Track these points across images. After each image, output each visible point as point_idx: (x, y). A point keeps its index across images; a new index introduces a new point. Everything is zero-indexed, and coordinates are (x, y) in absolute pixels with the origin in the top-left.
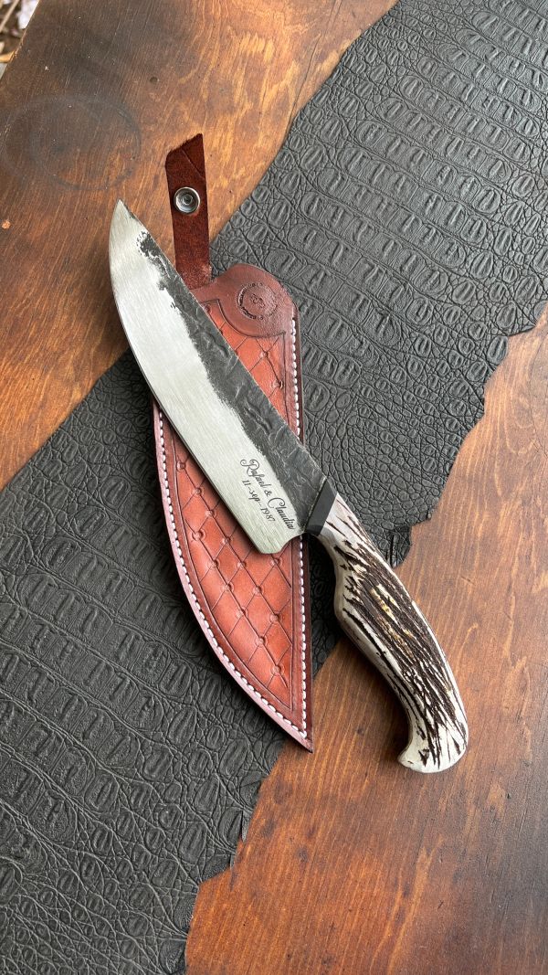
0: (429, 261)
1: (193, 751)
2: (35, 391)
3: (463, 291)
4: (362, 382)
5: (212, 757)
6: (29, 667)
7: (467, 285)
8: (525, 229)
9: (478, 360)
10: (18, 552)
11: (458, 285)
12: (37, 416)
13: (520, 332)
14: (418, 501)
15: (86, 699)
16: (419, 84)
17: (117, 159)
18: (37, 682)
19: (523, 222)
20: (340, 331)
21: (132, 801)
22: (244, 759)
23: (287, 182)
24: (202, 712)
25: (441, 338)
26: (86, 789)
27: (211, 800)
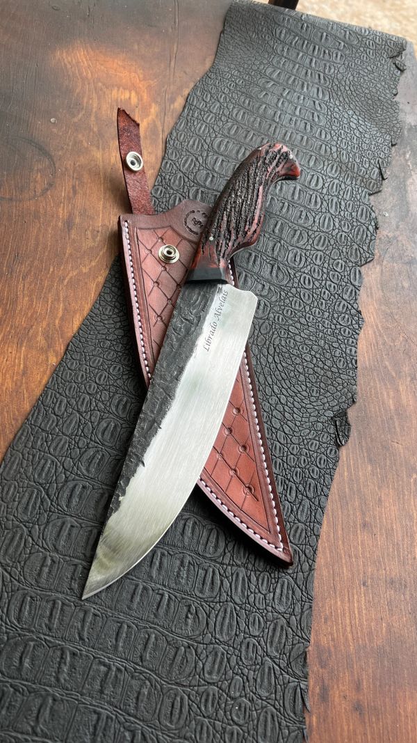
0: (290, 224)
1: (242, 643)
2: (14, 362)
3: (319, 241)
4: (273, 313)
5: (259, 643)
6: (73, 608)
7: (321, 237)
8: (345, 196)
9: (346, 285)
10: (35, 503)
11: (315, 237)
12: (22, 383)
13: (366, 263)
14: (343, 391)
15: (133, 623)
16: (244, 113)
17: (39, 177)
18: (84, 620)
19: (342, 193)
20: (245, 280)
21: (203, 708)
22: (284, 637)
23: (174, 181)
24: (238, 605)
25: (316, 275)
26: (157, 711)
27: (270, 683)
